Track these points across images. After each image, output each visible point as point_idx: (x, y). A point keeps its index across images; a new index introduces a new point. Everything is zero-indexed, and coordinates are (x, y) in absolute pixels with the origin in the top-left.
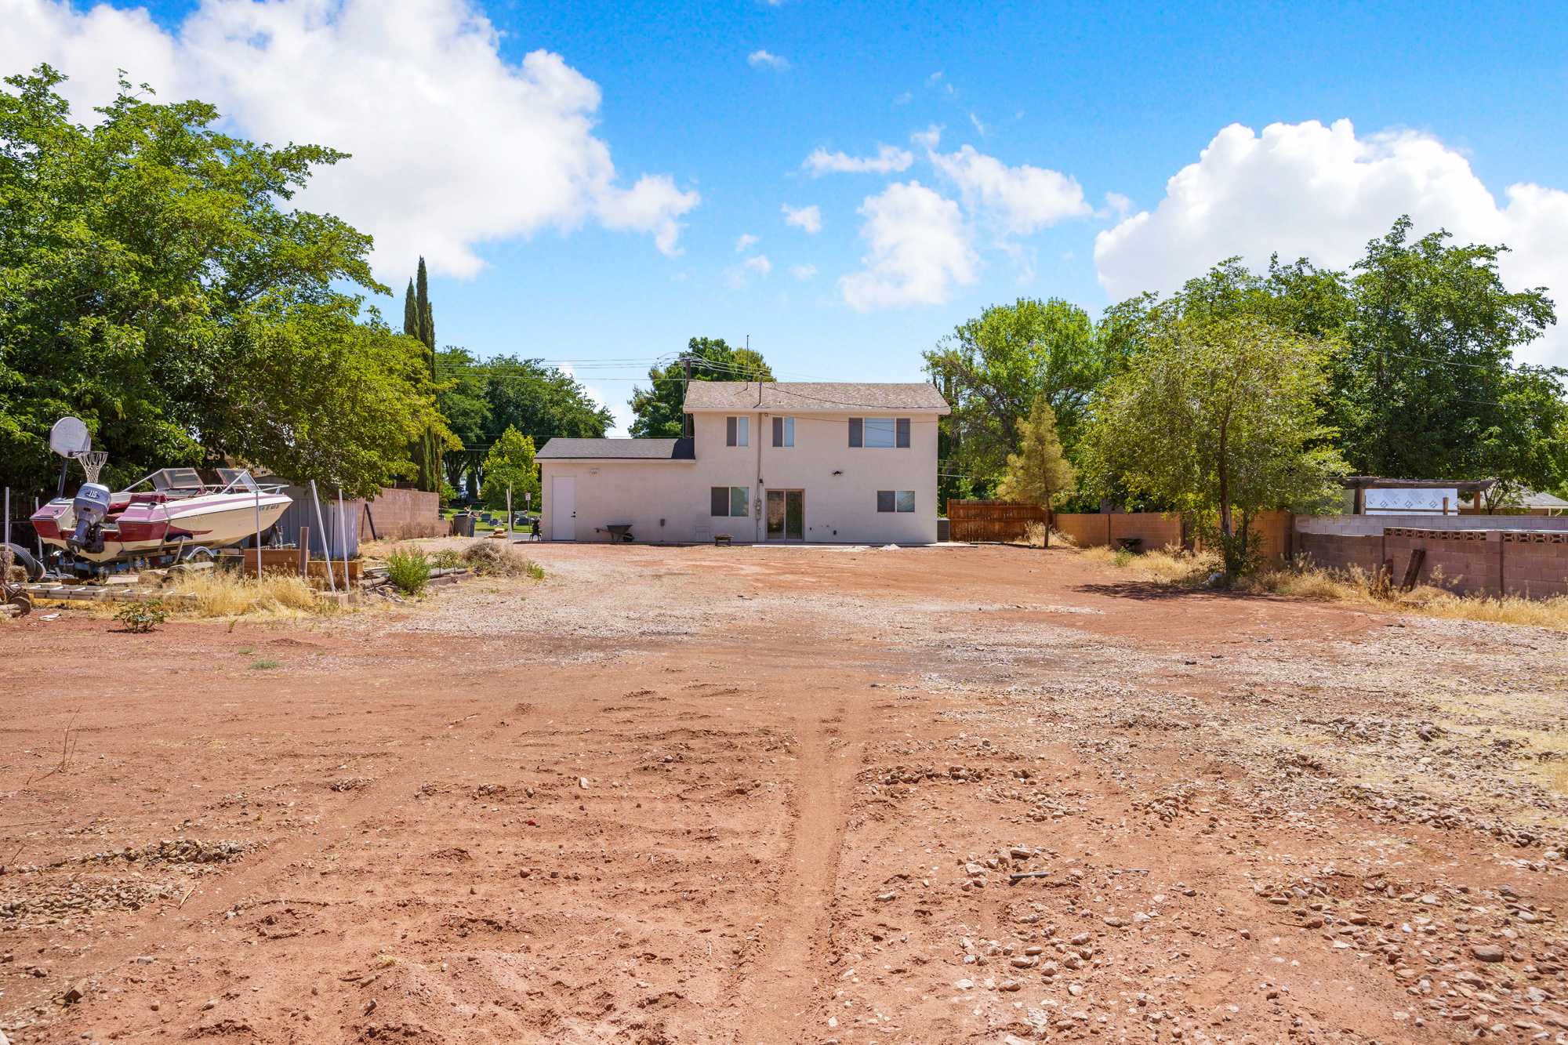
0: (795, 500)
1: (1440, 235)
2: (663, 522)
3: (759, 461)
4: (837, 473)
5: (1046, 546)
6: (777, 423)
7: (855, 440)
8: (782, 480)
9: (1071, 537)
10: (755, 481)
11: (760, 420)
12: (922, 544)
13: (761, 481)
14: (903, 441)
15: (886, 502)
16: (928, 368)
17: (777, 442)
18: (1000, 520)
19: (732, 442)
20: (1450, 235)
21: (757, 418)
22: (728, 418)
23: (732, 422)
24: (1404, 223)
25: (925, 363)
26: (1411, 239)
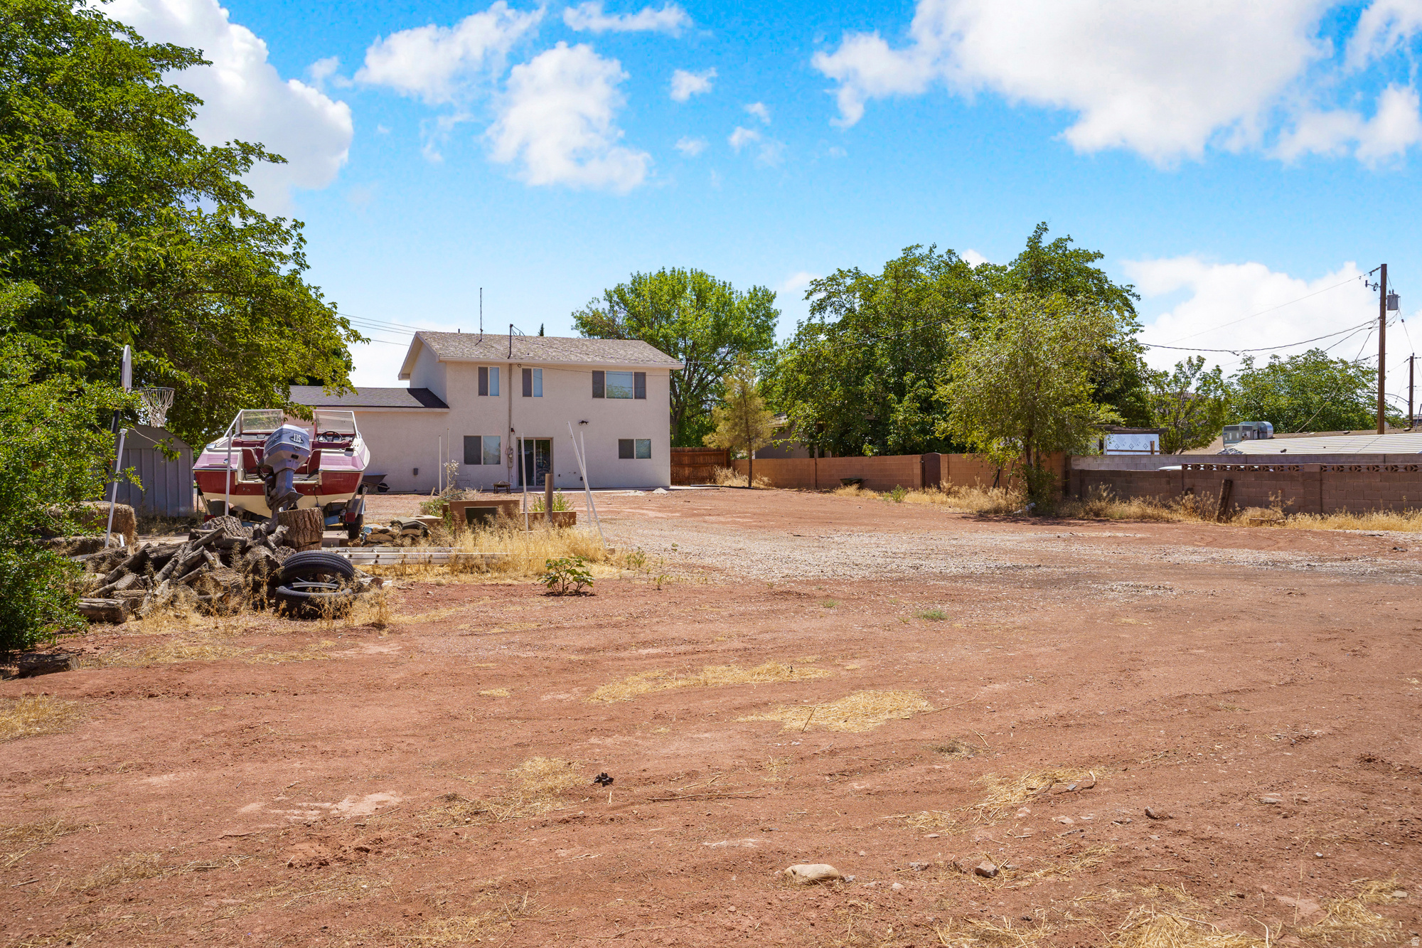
0: (542, 448)
1: (1066, 240)
2: (416, 471)
3: (510, 410)
4: (583, 422)
5: (749, 488)
6: (527, 374)
7: (598, 392)
8: (531, 429)
9: (766, 479)
10: (507, 430)
11: (510, 370)
12: (649, 488)
13: (512, 430)
14: (640, 393)
15: (626, 448)
16: (577, 326)
17: (527, 392)
18: (689, 466)
19: (483, 391)
20: (1072, 240)
21: (507, 369)
22: (480, 368)
23: (483, 372)
24: (1042, 228)
25: (574, 322)
26: (1047, 241)
